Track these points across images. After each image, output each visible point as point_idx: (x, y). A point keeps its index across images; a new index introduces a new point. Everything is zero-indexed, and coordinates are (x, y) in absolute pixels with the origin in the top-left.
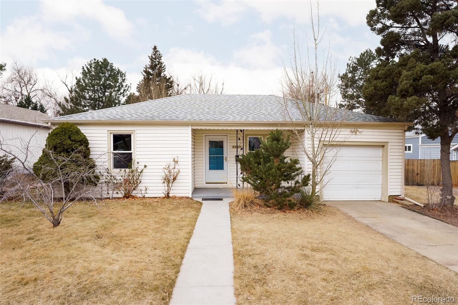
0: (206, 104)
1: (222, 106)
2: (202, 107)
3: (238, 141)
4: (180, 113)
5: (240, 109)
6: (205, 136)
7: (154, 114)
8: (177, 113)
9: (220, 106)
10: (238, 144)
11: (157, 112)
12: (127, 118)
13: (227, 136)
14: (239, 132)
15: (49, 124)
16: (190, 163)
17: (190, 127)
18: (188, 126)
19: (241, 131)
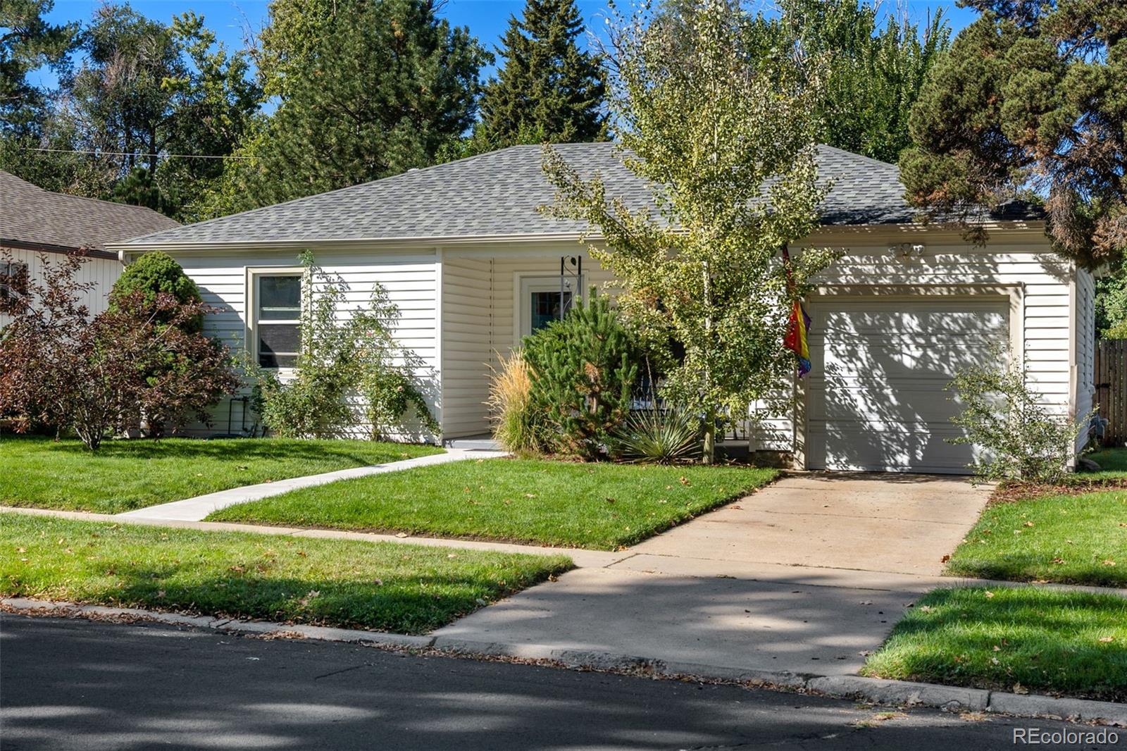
6: (522, 277)
14: (568, 264)
15: (121, 254)
16: (437, 353)
17: (439, 254)
18: (433, 251)
19: (573, 261)
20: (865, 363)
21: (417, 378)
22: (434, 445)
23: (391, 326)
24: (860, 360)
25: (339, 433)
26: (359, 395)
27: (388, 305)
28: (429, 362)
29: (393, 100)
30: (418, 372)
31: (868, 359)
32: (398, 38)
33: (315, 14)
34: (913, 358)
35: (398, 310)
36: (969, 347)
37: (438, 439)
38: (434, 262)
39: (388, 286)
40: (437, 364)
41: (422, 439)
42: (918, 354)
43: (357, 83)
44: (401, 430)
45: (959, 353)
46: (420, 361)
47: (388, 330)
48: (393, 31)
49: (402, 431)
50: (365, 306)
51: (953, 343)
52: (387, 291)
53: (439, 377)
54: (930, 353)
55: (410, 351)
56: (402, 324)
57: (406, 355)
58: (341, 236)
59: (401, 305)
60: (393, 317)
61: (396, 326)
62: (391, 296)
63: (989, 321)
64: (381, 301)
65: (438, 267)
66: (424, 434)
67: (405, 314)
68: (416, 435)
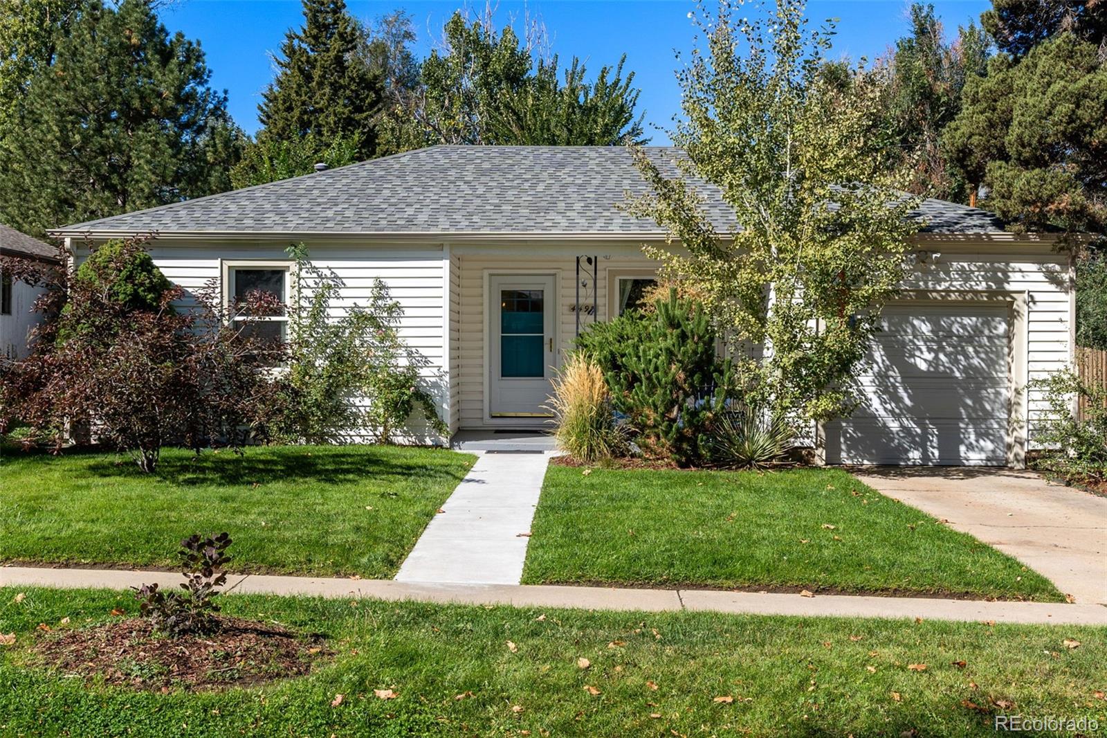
0: (492, 180)
1: (541, 187)
2: (481, 190)
3: (582, 291)
4: (419, 211)
5: (592, 195)
6: (491, 275)
7: (347, 213)
8: (410, 211)
9: (533, 187)
10: (582, 301)
11: (354, 209)
12: (274, 226)
13: (554, 275)
14: (584, 264)
15: (68, 242)
16: (445, 352)
17: (446, 249)
18: (440, 247)
19: (589, 261)
20: (881, 365)
21: (422, 379)
22: (441, 446)
23: (392, 325)
24: (877, 363)
25: (334, 436)
26: (356, 397)
27: (390, 302)
28: (437, 362)
29: (136, 103)
30: (423, 372)
31: (883, 361)
32: (134, 45)
33: (32, 20)
34: (925, 360)
35: (399, 308)
36: (977, 352)
37: (445, 440)
38: (441, 259)
39: (389, 283)
40: (445, 364)
41: (428, 442)
42: (930, 357)
43: (101, 85)
44: (405, 432)
45: (967, 357)
46: (426, 361)
47: (387, 328)
48: (129, 38)
49: (406, 434)
50: (361, 303)
51: (963, 347)
52: (388, 288)
53: (447, 378)
54: (942, 356)
55: (414, 350)
56: (405, 322)
57: (410, 355)
58: (333, 229)
59: (403, 303)
60: (394, 315)
61: (398, 325)
62: (392, 293)
63: (996, 328)
64: (382, 298)
65: (446, 264)
66: (430, 436)
67: (408, 312)
68: (421, 438)
